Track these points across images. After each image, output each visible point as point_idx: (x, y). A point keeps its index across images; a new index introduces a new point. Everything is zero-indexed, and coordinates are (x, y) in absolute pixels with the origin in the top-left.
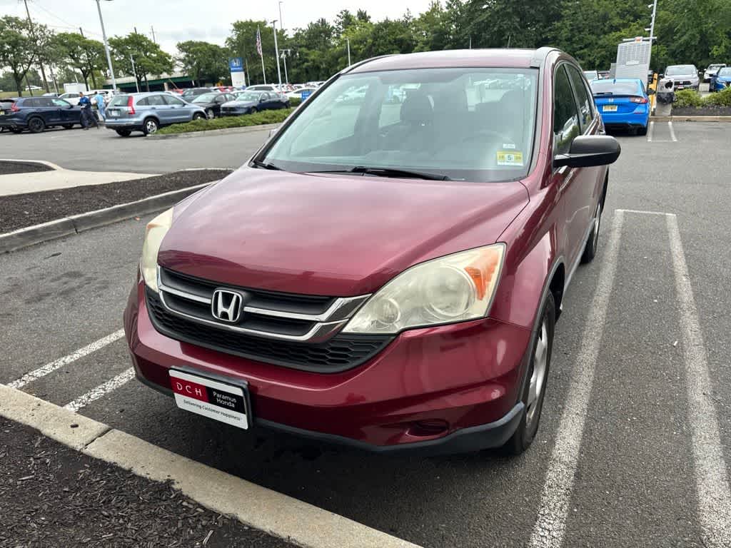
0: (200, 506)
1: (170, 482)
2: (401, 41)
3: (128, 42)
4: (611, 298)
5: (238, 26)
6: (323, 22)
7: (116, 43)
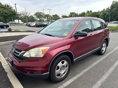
0: (7, 76)
1: (7, 73)
2: (97, 15)
3: (55, 15)
4: (100, 62)
5: (71, 13)
6: (84, 12)
7: (53, 16)
